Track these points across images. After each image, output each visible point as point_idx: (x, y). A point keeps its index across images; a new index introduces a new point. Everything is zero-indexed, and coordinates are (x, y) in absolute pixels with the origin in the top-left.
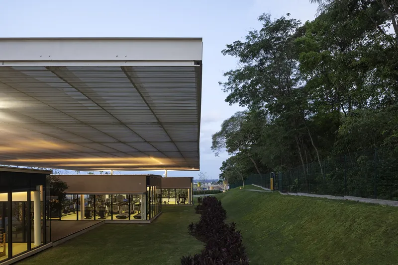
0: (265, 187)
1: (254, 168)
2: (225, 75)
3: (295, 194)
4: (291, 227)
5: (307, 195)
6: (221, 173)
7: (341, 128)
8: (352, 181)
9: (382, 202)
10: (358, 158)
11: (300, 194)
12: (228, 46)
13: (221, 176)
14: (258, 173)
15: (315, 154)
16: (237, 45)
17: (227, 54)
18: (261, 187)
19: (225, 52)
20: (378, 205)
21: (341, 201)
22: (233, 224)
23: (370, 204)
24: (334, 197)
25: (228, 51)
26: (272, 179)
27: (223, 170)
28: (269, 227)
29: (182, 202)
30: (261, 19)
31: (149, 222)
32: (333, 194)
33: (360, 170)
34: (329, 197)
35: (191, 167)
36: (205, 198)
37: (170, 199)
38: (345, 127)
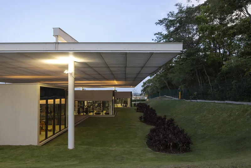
0: (174, 97)
1: (166, 86)
2: (155, 35)
3: (196, 101)
4: (198, 116)
5: (203, 101)
6: (142, 89)
7: (223, 67)
8: (229, 93)
9: (245, 103)
10: (232, 81)
11: (199, 101)
12: (159, 21)
13: (142, 90)
14: (168, 89)
15: (207, 79)
16: (164, 20)
17: (158, 25)
18: (171, 97)
19: (157, 24)
20: (243, 104)
21: (224, 103)
22: (165, 116)
23: (239, 104)
24: (219, 102)
25: (159, 23)
26: (180, 93)
27: (143, 87)
28: (185, 117)
29: (125, 106)
30: (177, 5)
31: (114, 116)
32: (218, 100)
33: (233, 88)
34: (216, 102)
35: (131, 86)
36: (138, 104)
37: (119, 104)
38: (226, 67)
